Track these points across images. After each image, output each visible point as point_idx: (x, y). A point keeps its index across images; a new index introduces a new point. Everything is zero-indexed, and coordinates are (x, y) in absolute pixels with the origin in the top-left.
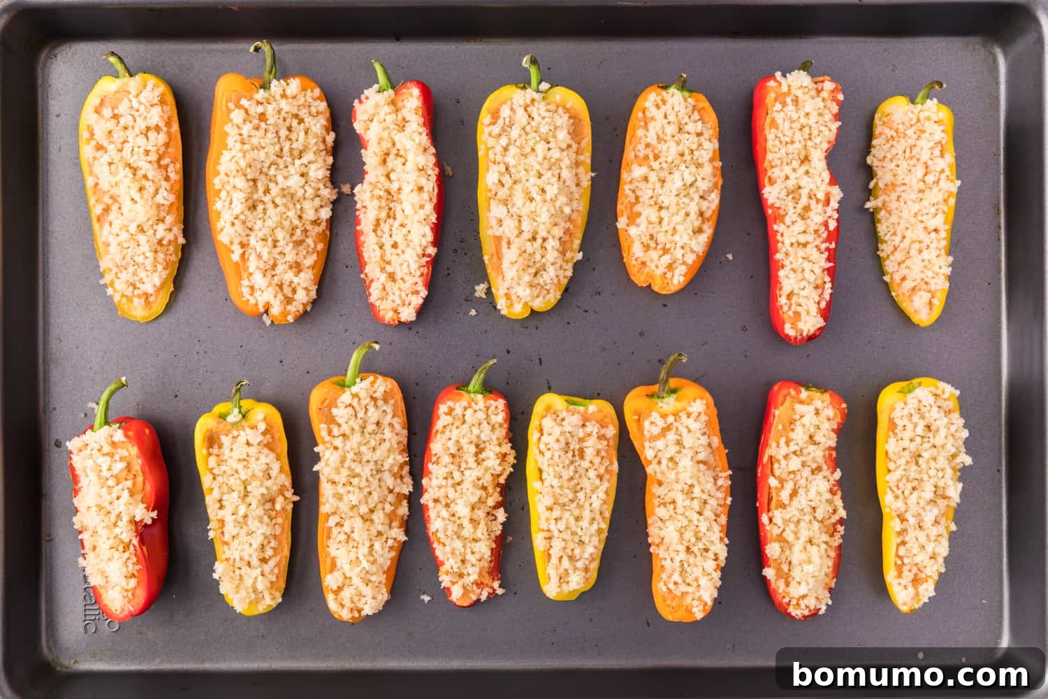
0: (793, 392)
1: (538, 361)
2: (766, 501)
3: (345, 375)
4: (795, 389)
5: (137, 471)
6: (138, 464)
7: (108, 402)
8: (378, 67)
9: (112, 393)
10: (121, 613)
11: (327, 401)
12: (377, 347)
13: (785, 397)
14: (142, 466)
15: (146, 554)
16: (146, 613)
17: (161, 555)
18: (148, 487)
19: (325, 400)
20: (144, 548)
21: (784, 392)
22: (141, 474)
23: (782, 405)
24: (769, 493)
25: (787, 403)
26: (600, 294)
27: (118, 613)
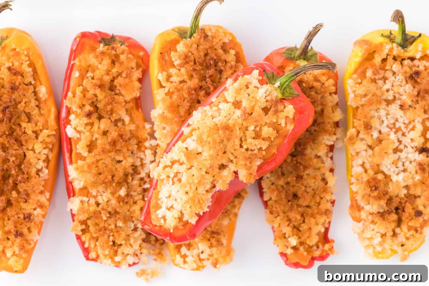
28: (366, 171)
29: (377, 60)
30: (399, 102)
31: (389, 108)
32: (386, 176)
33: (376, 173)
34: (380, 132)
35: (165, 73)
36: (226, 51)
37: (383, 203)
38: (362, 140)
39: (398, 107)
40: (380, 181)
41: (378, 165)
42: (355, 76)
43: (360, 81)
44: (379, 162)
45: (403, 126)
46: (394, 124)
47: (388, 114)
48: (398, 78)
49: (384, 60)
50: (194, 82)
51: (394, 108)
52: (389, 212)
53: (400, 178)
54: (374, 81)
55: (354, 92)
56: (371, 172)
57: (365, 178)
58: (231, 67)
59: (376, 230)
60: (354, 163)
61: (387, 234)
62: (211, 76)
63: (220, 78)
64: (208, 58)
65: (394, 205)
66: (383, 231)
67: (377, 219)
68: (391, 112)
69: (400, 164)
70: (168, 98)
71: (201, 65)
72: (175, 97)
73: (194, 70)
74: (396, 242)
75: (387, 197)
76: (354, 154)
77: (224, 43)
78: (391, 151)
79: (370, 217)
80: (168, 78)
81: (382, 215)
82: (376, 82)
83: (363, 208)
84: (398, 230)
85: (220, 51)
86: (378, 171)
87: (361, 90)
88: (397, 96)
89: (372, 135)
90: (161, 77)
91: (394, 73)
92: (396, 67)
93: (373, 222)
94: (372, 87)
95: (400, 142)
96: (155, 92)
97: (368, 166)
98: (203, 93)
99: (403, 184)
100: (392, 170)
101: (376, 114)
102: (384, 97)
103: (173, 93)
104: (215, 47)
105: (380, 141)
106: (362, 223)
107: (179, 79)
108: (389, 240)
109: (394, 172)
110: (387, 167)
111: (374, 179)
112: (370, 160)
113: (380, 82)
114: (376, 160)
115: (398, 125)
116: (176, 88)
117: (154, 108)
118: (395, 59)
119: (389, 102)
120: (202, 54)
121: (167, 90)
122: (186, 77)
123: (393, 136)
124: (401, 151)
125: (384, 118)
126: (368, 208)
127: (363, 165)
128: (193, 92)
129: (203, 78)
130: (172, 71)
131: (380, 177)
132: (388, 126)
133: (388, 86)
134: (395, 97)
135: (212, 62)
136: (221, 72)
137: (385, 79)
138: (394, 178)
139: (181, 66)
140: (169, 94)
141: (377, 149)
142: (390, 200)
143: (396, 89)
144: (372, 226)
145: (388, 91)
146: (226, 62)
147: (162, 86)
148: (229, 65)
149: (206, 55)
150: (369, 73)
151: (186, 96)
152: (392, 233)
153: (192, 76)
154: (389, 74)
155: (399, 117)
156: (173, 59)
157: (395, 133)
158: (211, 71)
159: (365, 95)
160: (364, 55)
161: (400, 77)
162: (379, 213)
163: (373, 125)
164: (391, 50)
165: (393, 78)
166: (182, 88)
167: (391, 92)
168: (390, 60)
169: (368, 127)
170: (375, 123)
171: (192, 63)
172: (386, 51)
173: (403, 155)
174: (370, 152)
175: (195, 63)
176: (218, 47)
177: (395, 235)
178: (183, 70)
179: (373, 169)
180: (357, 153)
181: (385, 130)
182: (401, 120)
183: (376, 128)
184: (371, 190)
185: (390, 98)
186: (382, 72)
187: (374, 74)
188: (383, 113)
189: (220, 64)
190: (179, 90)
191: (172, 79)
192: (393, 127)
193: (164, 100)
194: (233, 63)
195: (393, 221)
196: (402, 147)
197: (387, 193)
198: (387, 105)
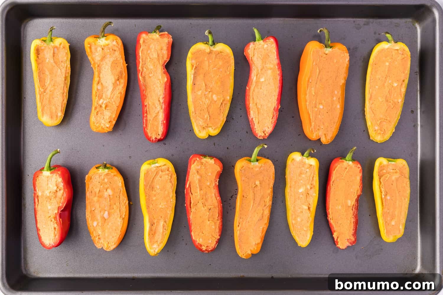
0: (198, 159)
2: (189, 203)
3: (251, 157)
4: (199, 158)
5: (61, 188)
6: (61, 185)
7: (51, 158)
8: (256, 31)
9: (53, 155)
10: (49, 245)
11: (244, 167)
12: (266, 146)
13: (194, 161)
14: (63, 186)
15: (61, 222)
16: (60, 246)
17: (67, 223)
18: (65, 195)
19: (243, 166)
20: (61, 219)
21: (194, 159)
22: (63, 189)
23: (194, 163)
24: (190, 200)
25: (195, 163)
27: (48, 245)
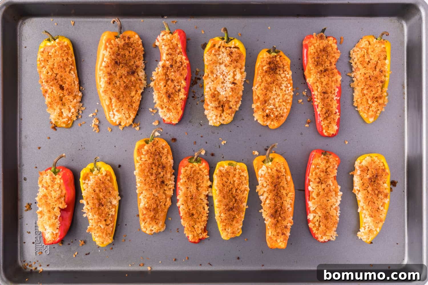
1: (218, 146)
26: (243, 119)
28: (211, 90)
29: (217, 47)
30: (224, 64)
31: (221, 66)
32: (218, 92)
33: (215, 91)
34: (217, 75)
35: (139, 157)
36: (163, 149)
37: (217, 103)
38: (210, 78)
39: (224, 66)
40: (216, 94)
41: (216, 88)
42: (208, 53)
43: (209, 55)
44: (216, 87)
45: (226, 74)
46: (222, 72)
47: (220, 68)
48: (224, 54)
49: (219, 47)
50: (151, 161)
51: (223, 67)
52: (219, 107)
53: (224, 93)
54: (215, 55)
55: (207, 59)
56: (213, 91)
57: (210, 93)
58: (165, 155)
59: (214, 113)
60: (206, 87)
61: (218, 115)
62: (157, 159)
63: (161, 159)
64: (156, 152)
65: (221, 104)
66: (216, 114)
67: (214, 109)
68: (221, 68)
69: (224, 88)
70: (140, 167)
71: (153, 154)
72: (143, 166)
73: (151, 156)
74: (221, 119)
75: (219, 100)
76: (206, 83)
77: (163, 146)
78: (220, 83)
79: (212, 109)
80: (141, 159)
81: (216, 108)
82: (216, 56)
83: (209, 105)
84: (222, 114)
85: (161, 149)
86: (215, 90)
87: (209, 58)
88: (224, 61)
89: (213, 76)
90: (138, 158)
91: (223, 53)
92: (223, 50)
93: (213, 110)
94: (214, 57)
95: (224, 80)
96: (135, 164)
97: (212, 88)
98: (154, 165)
99: (225, 96)
100: (221, 90)
101: (215, 68)
102: (219, 62)
103: (142, 165)
104: (159, 147)
105: (216, 78)
106: (208, 111)
107: (145, 159)
108: (218, 118)
109: (222, 91)
110: (219, 89)
111: (213, 93)
112: (212, 86)
113: (217, 56)
114: (215, 86)
115: (224, 73)
116: (143, 163)
117: (135, 170)
118: (223, 47)
119: (220, 64)
120: (154, 150)
121: (140, 163)
122: (147, 159)
123: (221, 77)
124: (225, 83)
125: (218, 70)
126: (211, 105)
127: (210, 88)
128: (150, 165)
129: (154, 159)
130: (142, 156)
131: (216, 92)
132: (220, 73)
133: (220, 57)
134: (223, 62)
135: (157, 153)
136: (161, 157)
137: (219, 54)
138: (221, 93)
139: (145, 154)
140: (141, 165)
141: (215, 82)
142: (220, 102)
143: (223, 59)
144: (212, 112)
145: (220, 59)
146: (163, 153)
147: (138, 162)
148: (164, 155)
149: (156, 150)
150: (213, 52)
151: (147, 166)
152: (220, 115)
153: (150, 158)
154: (221, 53)
155: (224, 70)
156: (143, 152)
157: (223, 76)
158: (157, 157)
159: (211, 60)
160: (211, 44)
161: (225, 54)
162: (215, 107)
163: (214, 72)
164: (222, 43)
165: (222, 54)
166: (146, 163)
167: (221, 60)
168: (222, 47)
169: (212, 72)
170: (215, 71)
171: (150, 153)
172: (220, 44)
173: (225, 85)
174: (213, 83)
175: (151, 153)
176: (160, 147)
177: (221, 116)
178: (146, 156)
179: (214, 90)
180: (208, 83)
181: (219, 74)
182: (225, 71)
183: (215, 74)
184: (212, 97)
185: (221, 62)
186: (218, 51)
187: (215, 52)
188: (218, 68)
189: (161, 154)
190: (144, 164)
191: (142, 159)
192: (222, 74)
193: (139, 167)
194: (166, 154)
195: (221, 110)
196: (225, 82)
197: (218, 99)
198: (220, 65)
